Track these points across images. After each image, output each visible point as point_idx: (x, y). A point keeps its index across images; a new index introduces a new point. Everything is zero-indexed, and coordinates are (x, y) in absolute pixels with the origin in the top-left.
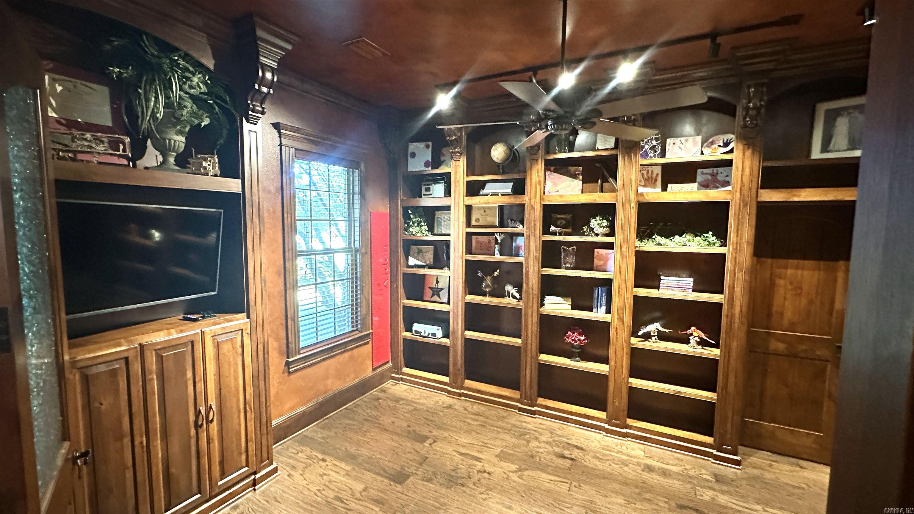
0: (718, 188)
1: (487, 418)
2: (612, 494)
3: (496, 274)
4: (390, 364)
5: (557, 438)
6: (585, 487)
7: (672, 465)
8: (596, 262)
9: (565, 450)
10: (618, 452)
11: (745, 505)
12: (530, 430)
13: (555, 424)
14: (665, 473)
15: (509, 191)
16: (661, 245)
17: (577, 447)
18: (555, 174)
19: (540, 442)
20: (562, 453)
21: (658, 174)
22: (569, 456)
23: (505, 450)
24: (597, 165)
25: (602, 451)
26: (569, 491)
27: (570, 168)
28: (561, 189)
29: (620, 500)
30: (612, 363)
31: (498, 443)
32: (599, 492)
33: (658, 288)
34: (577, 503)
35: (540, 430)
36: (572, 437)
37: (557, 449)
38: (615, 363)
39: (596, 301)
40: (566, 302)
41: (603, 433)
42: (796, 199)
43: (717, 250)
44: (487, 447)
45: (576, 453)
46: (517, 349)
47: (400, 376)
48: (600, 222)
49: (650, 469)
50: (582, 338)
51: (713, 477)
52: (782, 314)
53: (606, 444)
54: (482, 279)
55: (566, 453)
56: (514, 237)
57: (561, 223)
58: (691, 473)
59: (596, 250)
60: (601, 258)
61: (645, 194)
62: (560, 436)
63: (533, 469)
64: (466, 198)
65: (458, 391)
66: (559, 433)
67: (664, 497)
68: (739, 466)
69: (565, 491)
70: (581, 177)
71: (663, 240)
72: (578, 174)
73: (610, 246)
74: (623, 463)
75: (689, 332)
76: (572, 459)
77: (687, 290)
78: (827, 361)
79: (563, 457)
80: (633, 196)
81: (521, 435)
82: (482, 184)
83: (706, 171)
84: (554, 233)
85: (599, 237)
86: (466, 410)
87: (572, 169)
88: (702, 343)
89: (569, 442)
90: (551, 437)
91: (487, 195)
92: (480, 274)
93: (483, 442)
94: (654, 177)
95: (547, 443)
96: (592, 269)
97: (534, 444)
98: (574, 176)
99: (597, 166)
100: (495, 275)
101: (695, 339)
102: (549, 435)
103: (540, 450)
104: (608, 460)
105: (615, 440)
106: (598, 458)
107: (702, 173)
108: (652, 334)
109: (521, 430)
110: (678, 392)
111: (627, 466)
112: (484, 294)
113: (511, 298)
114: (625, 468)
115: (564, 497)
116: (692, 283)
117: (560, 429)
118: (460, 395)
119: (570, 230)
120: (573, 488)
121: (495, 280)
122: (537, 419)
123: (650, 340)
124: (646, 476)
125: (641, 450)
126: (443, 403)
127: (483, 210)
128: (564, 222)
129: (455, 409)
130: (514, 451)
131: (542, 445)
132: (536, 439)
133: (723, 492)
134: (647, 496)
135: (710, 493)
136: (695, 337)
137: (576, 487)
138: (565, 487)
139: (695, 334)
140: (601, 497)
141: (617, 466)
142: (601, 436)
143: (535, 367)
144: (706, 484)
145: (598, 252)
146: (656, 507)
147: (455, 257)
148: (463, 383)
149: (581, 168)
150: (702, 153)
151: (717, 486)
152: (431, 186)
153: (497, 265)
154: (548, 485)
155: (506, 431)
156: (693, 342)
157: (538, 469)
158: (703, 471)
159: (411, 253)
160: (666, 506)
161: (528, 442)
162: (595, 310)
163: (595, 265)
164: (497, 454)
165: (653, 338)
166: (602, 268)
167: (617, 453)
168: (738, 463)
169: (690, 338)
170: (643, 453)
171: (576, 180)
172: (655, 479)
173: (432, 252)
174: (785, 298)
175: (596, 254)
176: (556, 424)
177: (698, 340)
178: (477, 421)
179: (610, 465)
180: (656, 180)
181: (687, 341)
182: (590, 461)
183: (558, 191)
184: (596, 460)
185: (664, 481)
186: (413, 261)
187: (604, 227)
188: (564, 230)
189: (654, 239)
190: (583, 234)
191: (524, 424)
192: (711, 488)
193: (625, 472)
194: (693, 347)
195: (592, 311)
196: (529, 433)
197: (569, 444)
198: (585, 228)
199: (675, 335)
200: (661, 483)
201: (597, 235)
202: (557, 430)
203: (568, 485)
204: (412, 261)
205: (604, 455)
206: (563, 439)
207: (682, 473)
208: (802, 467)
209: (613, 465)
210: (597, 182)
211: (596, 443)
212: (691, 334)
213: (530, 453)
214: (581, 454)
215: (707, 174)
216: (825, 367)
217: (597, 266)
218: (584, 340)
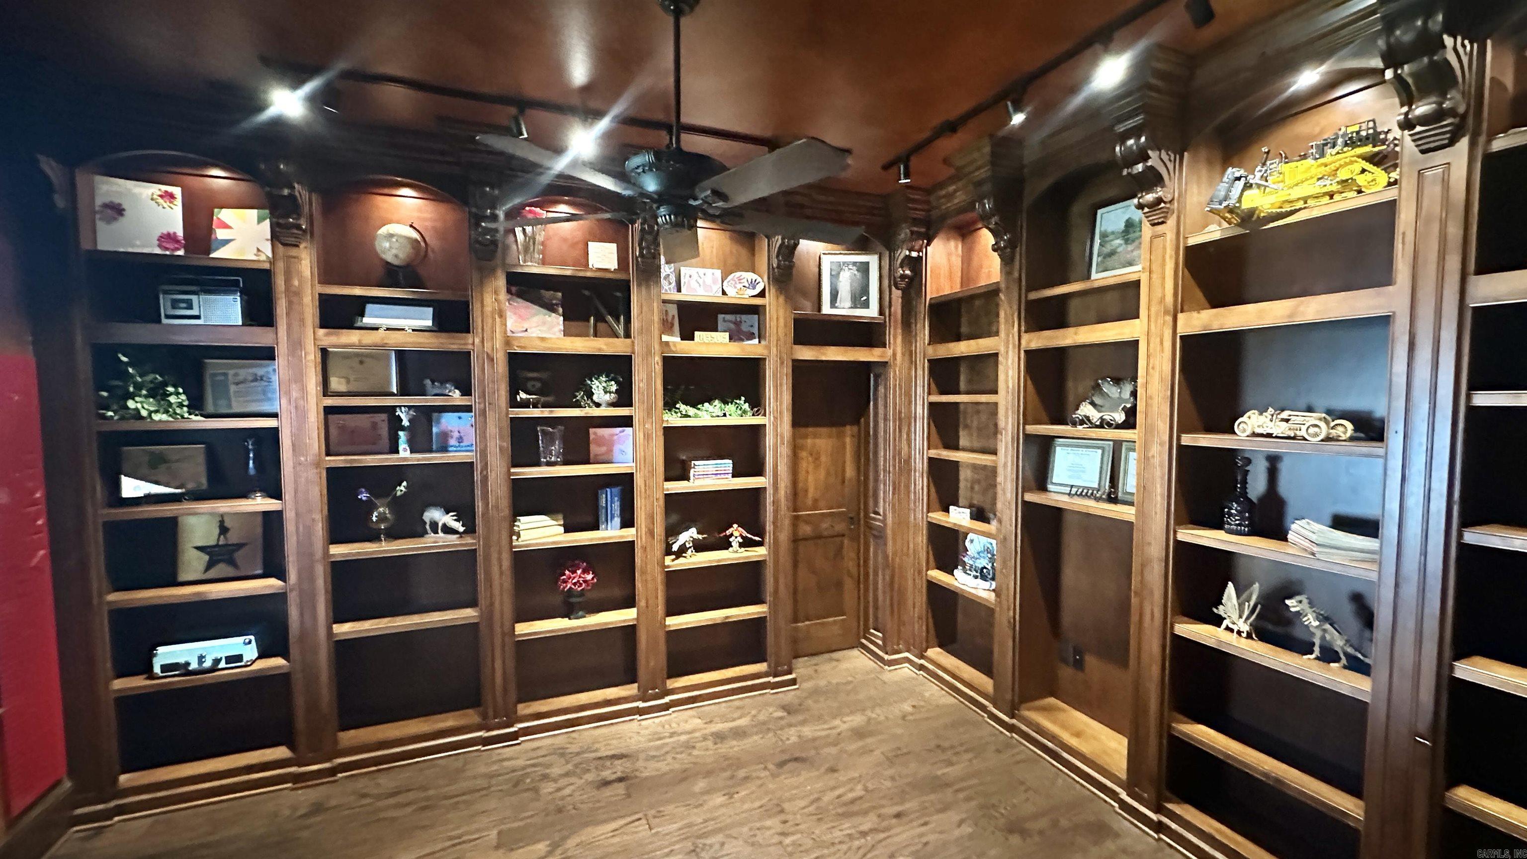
0: (742, 340)
1: (424, 788)
2: (705, 798)
3: (402, 489)
4: (67, 784)
5: (577, 759)
6: (669, 809)
7: (740, 718)
8: (594, 449)
9: (602, 771)
10: (672, 735)
11: (826, 726)
12: (524, 768)
13: (558, 738)
14: (739, 733)
15: (429, 323)
16: (690, 416)
17: (614, 757)
18: (519, 300)
19: (555, 781)
20: (600, 778)
21: (674, 316)
22: (614, 777)
23: (503, 827)
24: (587, 293)
25: (652, 744)
26: (650, 829)
27: (543, 292)
28: (531, 328)
29: (719, 799)
30: (643, 603)
31: (484, 821)
32: (689, 805)
33: (688, 479)
34: (675, 839)
35: (541, 760)
36: (597, 746)
37: (590, 777)
38: (647, 603)
39: (604, 511)
40: (555, 523)
41: (637, 717)
42: (824, 358)
43: (750, 420)
44: (464, 842)
45: (620, 768)
46: (472, 628)
47: (112, 804)
48: (604, 384)
49: (719, 737)
50: (589, 577)
51: (782, 710)
52: (806, 491)
53: (647, 732)
54: (370, 506)
55: (607, 774)
56: (435, 415)
57: (533, 386)
58: (762, 717)
59: (592, 430)
60: (601, 442)
61: (671, 344)
62: (578, 754)
63: (573, 831)
64: (322, 332)
65: (327, 765)
66: (574, 748)
67: (758, 764)
68: (795, 685)
69: (644, 833)
70: (561, 310)
71: (691, 411)
72: (557, 305)
73: (627, 422)
74: (687, 747)
75: (728, 532)
76: (620, 780)
77: (726, 476)
78: (843, 535)
79: (606, 783)
80: (657, 347)
81: (516, 785)
82: (359, 305)
83: (729, 317)
84: (525, 404)
85: (602, 408)
86: (364, 796)
87: (547, 294)
88: (746, 543)
89: (599, 754)
90: (567, 762)
91: (377, 329)
92: (364, 496)
93: (451, 838)
94: (670, 319)
95: (567, 774)
96: (587, 462)
97: (548, 788)
98: (551, 308)
99: (584, 295)
100: (399, 493)
101: (737, 540)
102: (563, 761)
103: (567, 791)
104: (667, 753)
105: (657, 720)
106: (654, 757)
107: (724, 321)
108: (688, 546)
109: (508, 776)
110: (727, 617)
111: (694, 747)
112: (373, 537)
113: (441, 534)
114: (695, 752)
115: (651, 843)
116: (731, 465)
117: (571, 743)
118: (333, 771)
119: (550, 399)
120: (654, 822)
121: (397, 504)
122: (523, 745)
123: (684, 555)
124: (724, 748)
125: (694, 717)
126: (294, 808)
127: (357, 360)
128: (538, 385)
129: (335, 807)
130: (522, 820)
131: (563, 782)
132: (545, 777)
133: (803, 723)
134: (742, 773)
135: (793, 731)
136: (736, 537)
137: (655, 817)
138: (642, 826)
139: (736, 534)
140: (695, 810)
141: (683, 755)
142: (635, 723)
143: (510, 651)
144: (783, 722)
145: (595, 433)
146: (759, 782)
147: (297, 464)
148: (336, 741)
149: (560, 294)
150: (724, 293)
151: (793, 719)
152: (194, 298)
153: (399, 472)
154: (616, 840)
155: (484, 792)
156: (735, 544)
157: (586, 824)
158: (771, 710)
159: (125, 467)
160: (767, 773)
161: (536, 790)
162: (603, 526)
163: (592, 456)
164: (494, 843)
165: (690, 551)
166: (605, 458)
167: (671, 737)
168: (793, 682)
169: (731, 540)
170: (700, 721)
171: (554, 315)
172: (734, 747)
173: (201, 459)
174: (807, 472)
175: (592, 437)
176: (560, 737)
177: (741, 540)
178: (408, 804)
179: (674, 758)
180: (672, 325)
181: (725, 545)
182: (649, 769)
183: (526, 330)
184: (652, 762)
185: (747, 743)
186: (135, 488)
187: (610, 393)
188: (543, 399)
189: (679, 409)
190: (578, 405)
191: (506, 764)
192: (790, 725)
193: (697, 757)
194: (736, 552)
195: (598, 529)
196: (527, 775)
197: (600, 758)
198: (580, 395)
199: (712, 540)
200: (743, 747)
201: (598, 405)
202: (568, 746)
203: (644, 821)
204: (131, 487)
205: (658, 748)
206: (586, 755)
207: (754, 723)
208: (838, 660)
209: (678, 756)
210: (588, 321)
211: (636, 738)
212: (732, 535)
213: (552, 807)
214: (628, 765)
215: (731, 321)
216: (842, 543)
217: (596, 455)
218: (593, 579)
